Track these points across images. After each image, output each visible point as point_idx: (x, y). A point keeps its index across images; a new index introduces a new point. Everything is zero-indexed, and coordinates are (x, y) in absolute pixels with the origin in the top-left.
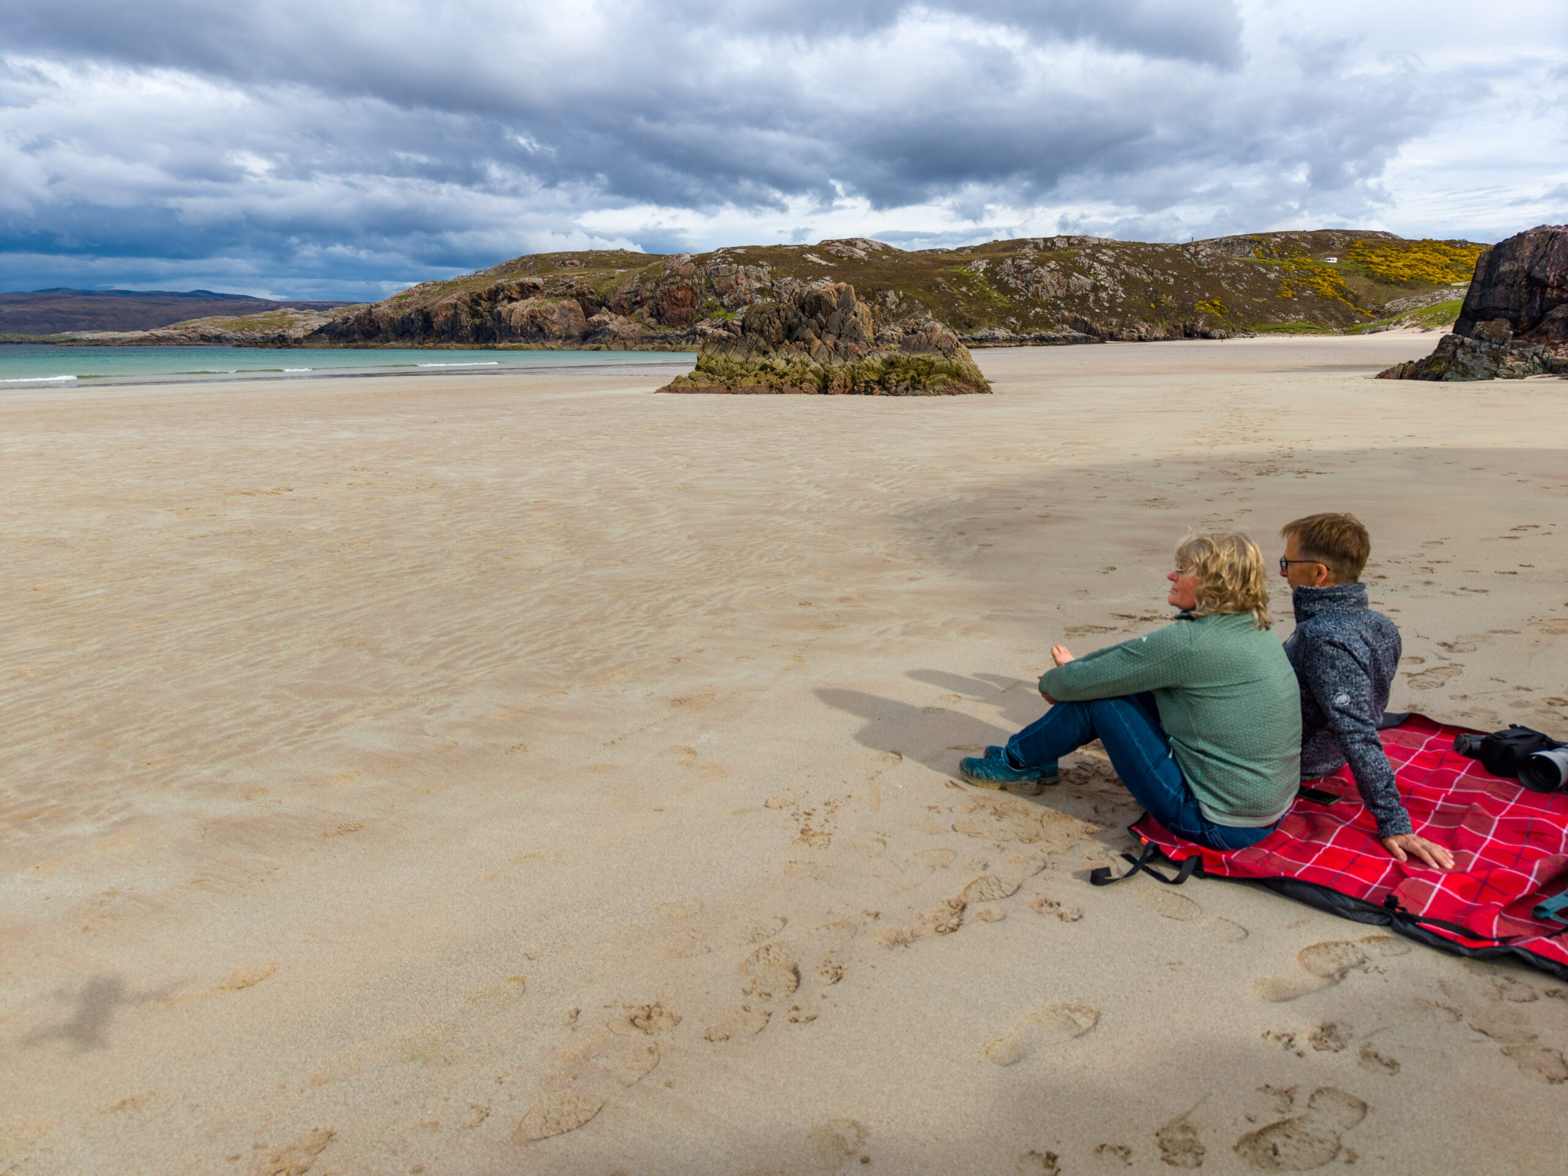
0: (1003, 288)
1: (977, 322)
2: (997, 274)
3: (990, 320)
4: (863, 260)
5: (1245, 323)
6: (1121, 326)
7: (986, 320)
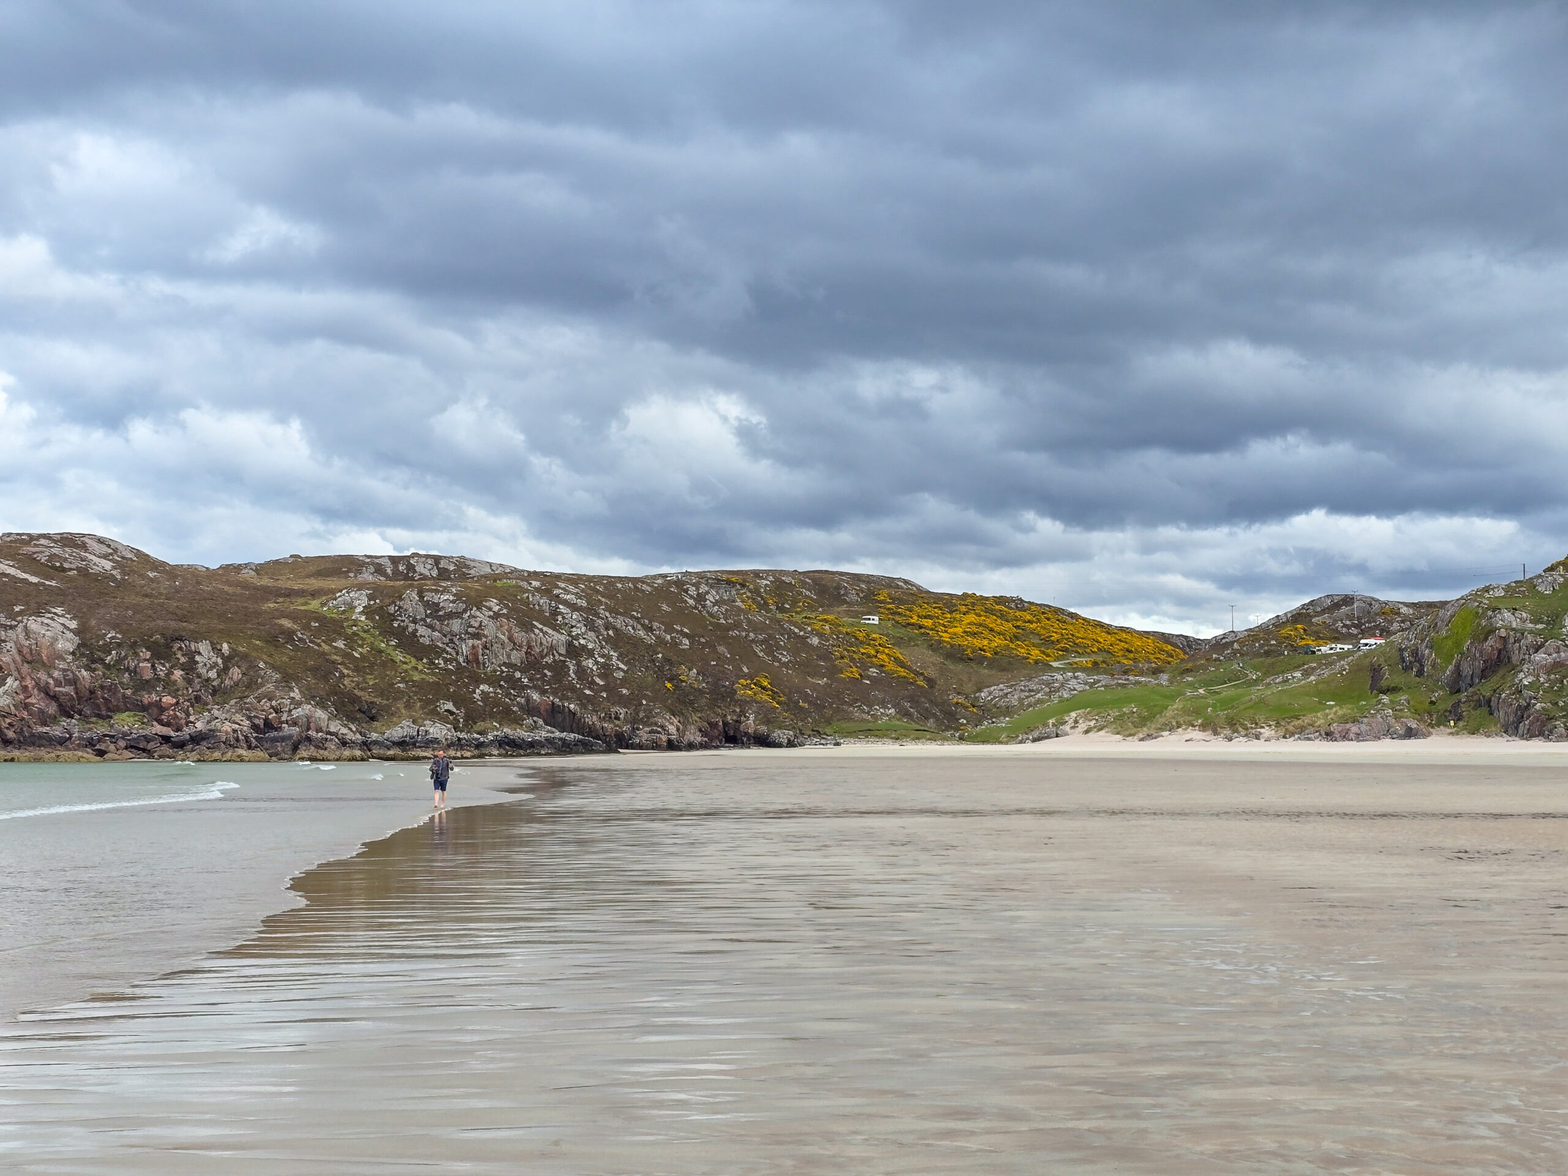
0: (409, 643)
1: (386, 709)
2: (393, 617)
3: (408, 706)
4: (113, 578)
5: (814, 720)
6: (634, 721)
7: (400, 705)
